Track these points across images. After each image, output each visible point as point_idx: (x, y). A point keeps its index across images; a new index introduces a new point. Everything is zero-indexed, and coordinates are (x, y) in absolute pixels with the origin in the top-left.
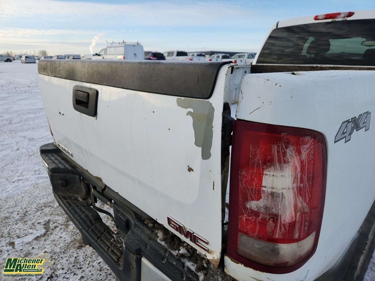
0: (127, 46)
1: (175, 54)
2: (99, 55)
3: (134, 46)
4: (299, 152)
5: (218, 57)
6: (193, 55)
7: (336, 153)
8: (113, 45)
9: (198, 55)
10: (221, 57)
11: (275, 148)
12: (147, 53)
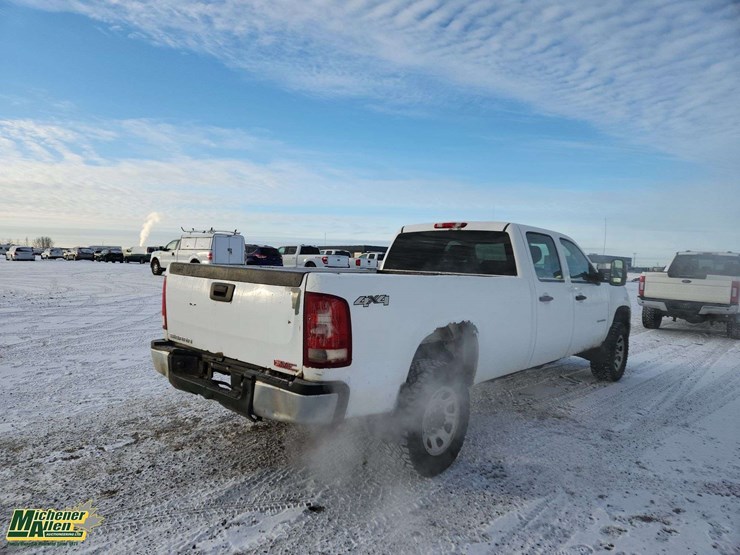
0: (216, 237)
1: (298, 250)
2: (166, 250)
3: (229, 236)
4: (331, 305)
5: (372, 257)
6: (329, 253)
7: (357, 314)
8: (192, 234)
9: (337, 253)
10: (376, 257)
11: (321, 303)
12: (250, 248)
